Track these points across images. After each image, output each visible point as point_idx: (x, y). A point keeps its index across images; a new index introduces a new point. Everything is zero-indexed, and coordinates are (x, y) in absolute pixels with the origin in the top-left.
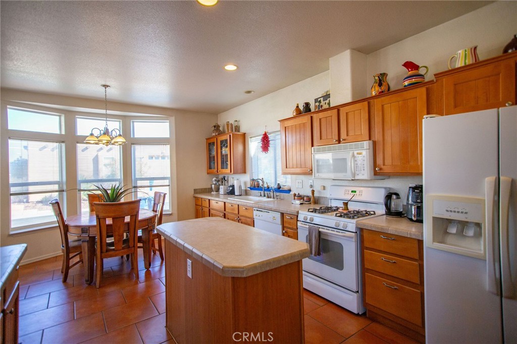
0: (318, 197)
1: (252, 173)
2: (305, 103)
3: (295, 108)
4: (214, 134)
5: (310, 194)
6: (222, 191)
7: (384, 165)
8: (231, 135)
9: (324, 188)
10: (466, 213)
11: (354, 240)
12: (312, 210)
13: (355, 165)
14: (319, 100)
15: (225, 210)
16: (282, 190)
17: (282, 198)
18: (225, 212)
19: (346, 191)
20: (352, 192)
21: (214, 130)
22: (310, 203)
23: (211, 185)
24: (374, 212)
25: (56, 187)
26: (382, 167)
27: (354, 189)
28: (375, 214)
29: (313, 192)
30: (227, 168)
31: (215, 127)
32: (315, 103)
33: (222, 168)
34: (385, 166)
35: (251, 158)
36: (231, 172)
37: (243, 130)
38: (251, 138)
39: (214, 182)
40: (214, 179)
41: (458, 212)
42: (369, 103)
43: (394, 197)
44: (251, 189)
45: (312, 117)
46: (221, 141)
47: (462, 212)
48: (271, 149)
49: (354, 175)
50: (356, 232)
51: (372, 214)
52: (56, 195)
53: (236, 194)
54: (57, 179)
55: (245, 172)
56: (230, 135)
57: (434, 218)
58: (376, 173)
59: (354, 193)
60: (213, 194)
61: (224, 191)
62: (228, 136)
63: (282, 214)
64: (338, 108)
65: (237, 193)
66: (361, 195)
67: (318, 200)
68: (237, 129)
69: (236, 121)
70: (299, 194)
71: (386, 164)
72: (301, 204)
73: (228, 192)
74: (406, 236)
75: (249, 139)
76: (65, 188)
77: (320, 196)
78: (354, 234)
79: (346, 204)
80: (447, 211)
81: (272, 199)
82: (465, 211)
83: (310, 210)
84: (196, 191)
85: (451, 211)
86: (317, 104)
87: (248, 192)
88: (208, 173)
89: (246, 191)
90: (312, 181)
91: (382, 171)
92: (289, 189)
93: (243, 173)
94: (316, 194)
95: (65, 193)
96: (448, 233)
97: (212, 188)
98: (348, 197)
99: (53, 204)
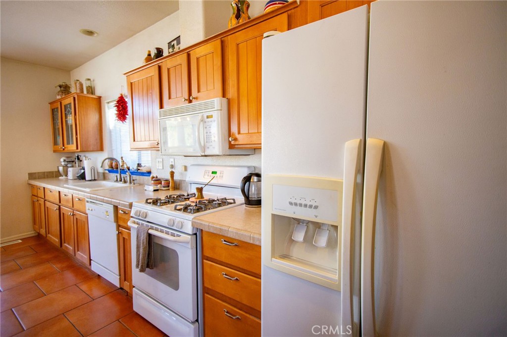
0: (180, 180)
1: (112, 151)
2: (157, 49)
3: (146, 56)
4: (59, 97)
5: (169, 177)
6: (70, 175)
7: (239, 133)
8: (76, 96)
9: (186, 168)
10: (316, 207)
11: (189, 246)
12: (151, 201)
13: (205, 134)
14: (172, 43)
15: (60, 202)
16: (140, 173)
17: (142, 182)
18: (60, 204)
19: (205, 172)
20: (213, 173)
21: (59, 92)
22: (169, 189)
23: (58, 167)
24: (234, 200)
26: (237, 136)
27: (214, 169)
28: (235, 203)
29: (172, 174)
30: (73, 143)
31: (60, 86)
32: (169, 49)
33: (67, 144)
34: (240, 135)
35: (110, 132)
36: (77, 148)
37: (98, 93)
38: (108, 103)
39: (63, 163)
40: (62, 160)
41: (306, 206)
42: (222, 42)
43: (255, 179)
44: (110, 171)
45: (160, 68)
46: (65, 106)
47: (311, 206)
48: (129, 117)
49: (204, 148)
50: (196, 234)
51: (231, 203)
53: (87, 179)
55: (101, 149)
56: (74, 98)
57: (274, 216)
58: (231, 147)
59: (214, 175)
60: (61, 180)
61: (74, 175)
62: (72, 98)
63: (116, 208)
64: (188, 52)
65: (88, 177)
66: (222, 176)
67: (179, 185)
68: (91, 90)
69: (89, 80)
70: (157, 177)
71: (241, 132)
72: (154, 190)
73: (78, 177)
74: (248, 241)
75: (106, 105)
77: (182, 179)
78: (190, 237)
79: (200, 190)
80: (291, 204)
81: (128, 185)
82: (314, 204)
83: (149, 201)
84: (32, 176)
85: (296, 204)
86: (171, 50)
87: (106, 175)
88: (54, 151)
89: (104, 174)
90: (172, 160)
91: (237, 143)
92: (148, 170)
93: (97, 151)
94: (176, 177)
96: (294, 240)
97: (59, 171)
98: (206, 180)
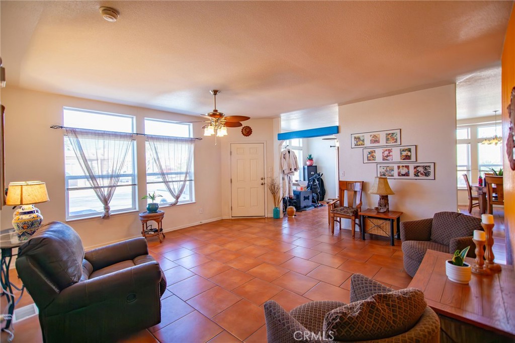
25: (465, 168)
52: (465, 173)
54: (466, 164)
76: (470, 169)
95: (470, 172)
99: (464, 175)
